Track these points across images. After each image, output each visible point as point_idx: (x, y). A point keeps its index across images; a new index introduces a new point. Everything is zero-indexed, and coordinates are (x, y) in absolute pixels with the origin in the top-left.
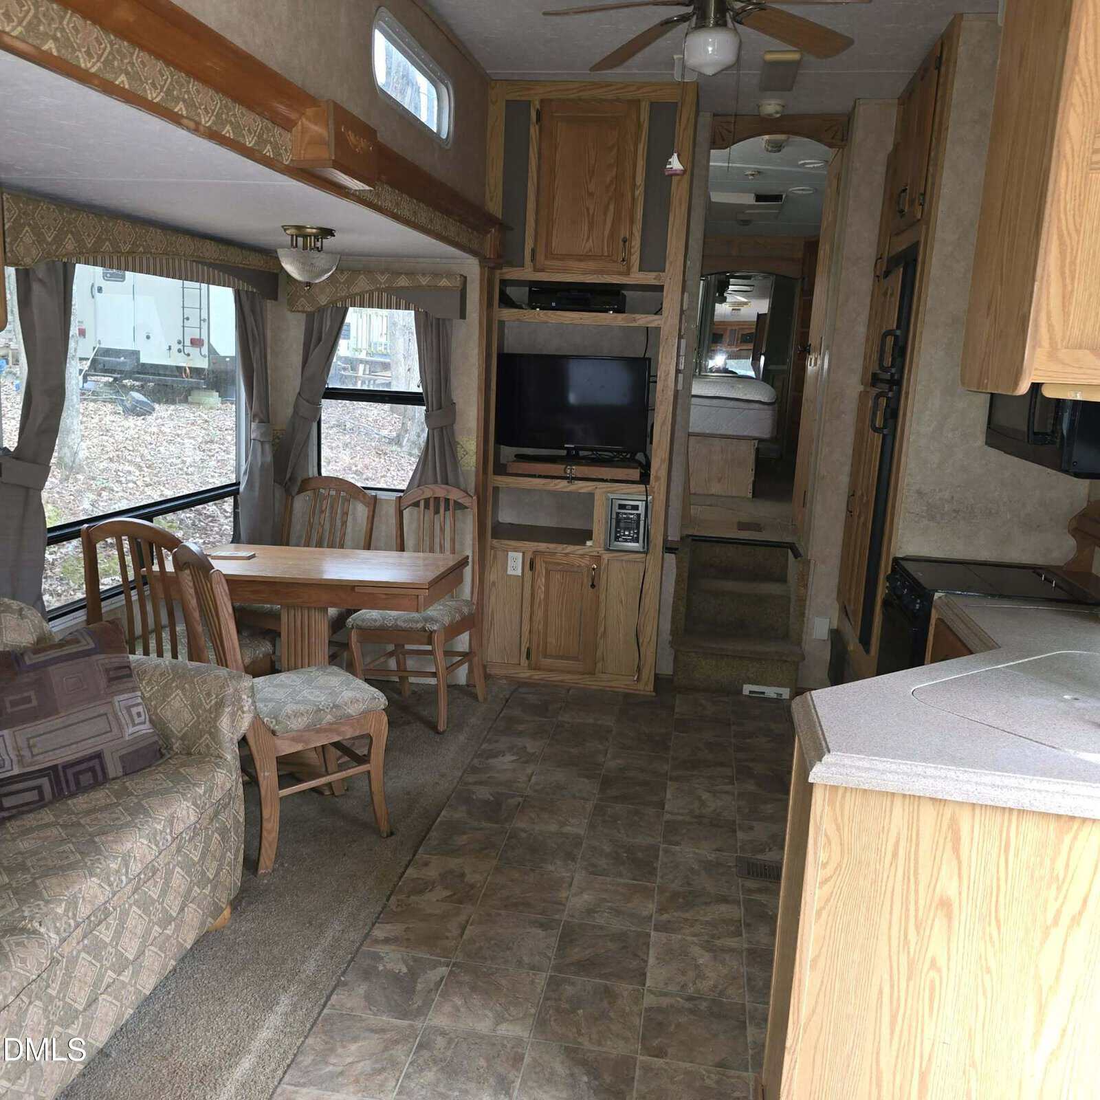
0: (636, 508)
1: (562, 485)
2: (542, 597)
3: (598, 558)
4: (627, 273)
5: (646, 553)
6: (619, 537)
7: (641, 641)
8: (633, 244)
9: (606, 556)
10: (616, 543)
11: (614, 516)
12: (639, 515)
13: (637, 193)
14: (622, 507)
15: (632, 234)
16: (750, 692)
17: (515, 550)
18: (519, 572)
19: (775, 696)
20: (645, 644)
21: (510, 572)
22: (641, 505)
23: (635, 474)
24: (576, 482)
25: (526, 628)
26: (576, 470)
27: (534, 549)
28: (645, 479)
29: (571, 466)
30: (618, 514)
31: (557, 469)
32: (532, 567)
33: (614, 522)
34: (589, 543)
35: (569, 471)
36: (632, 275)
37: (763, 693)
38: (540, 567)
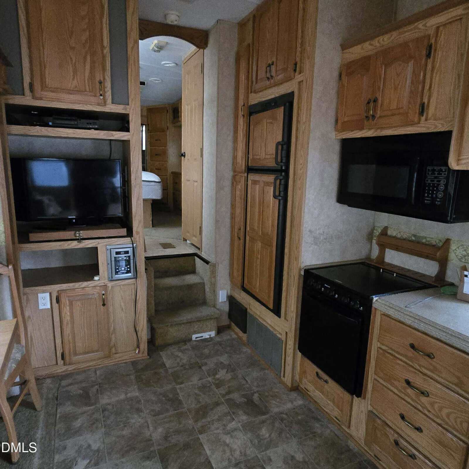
0: (127, 252)
1: (74, 245)
2: (69, 318)
3: (105, 287)
4: (105, 104)
5: (136, 278)
6: (119, 271)
7: (137, 330)
8: (106, 85)
9: (110, 284)
10: (116, 276)
11: (113, 259)
12: (129, 257)
13: (105, 51)
14: (118, 253)
15: (104, 79)
16: (196, 338)
17: (44, 292)
18: (49, 306)
19: (209, 337)
20: (140, 331)
21: (41, 307)
22: (130, 250)
23: (124, 232)
24: (84, 241)
25: (58, 341)
26: (83, 234)
27: (59, 289)
28: (130, 234)
29: (79, 231)
30: (115, 258)
31: (69, 234)
32: (58, 301)
33: (113, 263)
34: (96, 278)
35: (78, 235)
36: (107, 106)
37: (202, 337)
38: (64, 300)
